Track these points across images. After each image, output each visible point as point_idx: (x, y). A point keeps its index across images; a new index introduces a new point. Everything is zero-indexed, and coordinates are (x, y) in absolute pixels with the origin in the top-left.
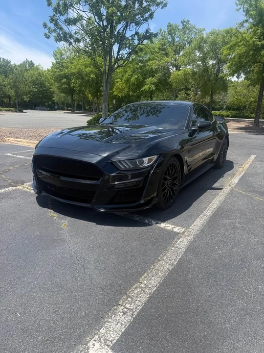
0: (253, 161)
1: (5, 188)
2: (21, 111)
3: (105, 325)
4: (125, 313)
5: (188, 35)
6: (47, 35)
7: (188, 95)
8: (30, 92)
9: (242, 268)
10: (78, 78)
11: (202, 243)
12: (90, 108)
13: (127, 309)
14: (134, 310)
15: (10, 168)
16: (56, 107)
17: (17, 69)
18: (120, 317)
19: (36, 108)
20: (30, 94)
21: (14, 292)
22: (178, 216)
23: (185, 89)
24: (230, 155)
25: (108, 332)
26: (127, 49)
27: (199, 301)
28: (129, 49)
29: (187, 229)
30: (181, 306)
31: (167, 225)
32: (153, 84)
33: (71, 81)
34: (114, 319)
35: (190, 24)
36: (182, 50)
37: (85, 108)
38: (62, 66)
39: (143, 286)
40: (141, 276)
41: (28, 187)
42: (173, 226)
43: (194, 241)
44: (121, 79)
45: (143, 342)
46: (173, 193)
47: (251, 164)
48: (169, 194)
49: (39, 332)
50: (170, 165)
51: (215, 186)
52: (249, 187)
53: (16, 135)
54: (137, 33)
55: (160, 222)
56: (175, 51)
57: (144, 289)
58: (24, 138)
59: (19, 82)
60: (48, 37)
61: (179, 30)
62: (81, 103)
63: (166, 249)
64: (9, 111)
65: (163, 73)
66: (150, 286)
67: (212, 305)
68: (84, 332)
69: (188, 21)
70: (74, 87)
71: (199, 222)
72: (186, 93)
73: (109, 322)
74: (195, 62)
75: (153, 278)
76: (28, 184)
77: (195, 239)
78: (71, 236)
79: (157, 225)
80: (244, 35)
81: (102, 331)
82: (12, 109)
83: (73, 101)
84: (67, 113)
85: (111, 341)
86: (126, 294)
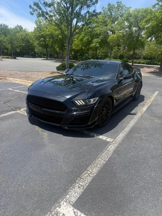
0: (157, 96)
1: (10, 112)
2: (15, 58)
3: (69, 194)
4: (79, 187)
5: (121, 11)
6: (32, 13)
7: (119, 49)
8: (20, 46)
9: (144, 163)
10: (51, 38)
11: (122, 148)
12: (58, 56)
13: (80, 185)
14: (84, 186)
15: (12, 98)
16: (37, 56)
17: (12, 31)
18: (77, 189)
19: (24, 56)
20: (20, 47)
21: (20, 175)
22: (110, 132)
23: (117, 45)
24: (143, 92)
25: (71, 197)
26: (82, 22)
27: (119, 181)
28: (83, 22)
29: (114, 140)
30: (109, 184)
31: (103, 137)
32: (98, 42)
33: (46, 39)
34: (74, 190)
35: (122, 4)
36: (116, 21)
37: (54, 56)
38: (41, 30)
39: (89, 172)
40: (88, 167)
41: (23, 111)
42: (107, 138)
43: (118, 147)
44: (78, 39)
45: (89, 203)
46: (107, 118)
47: (155, 98)
48: (105, 118)
49: (35, 196)
50: (106, 102)
51: (132, 112)
52: (152, 113)
53: (14, 76)
54: (88, 12)
55: (99, 135)
56: (112, 21)
57: (89, 174)
58: (18, 79)
59: (14, 40)
60: (32, 14)
61: (115, 8)
62: (52, 53)
63: (102, 151)
64: (8, 58)
65: (104, 35)
66: (93, 173)
67: (126, 184)
68: (58, 196)
69: (121, 2)
70: (48, 43)
71: (121, 136)
72: (118, 48)
73: (71, 192)
74: (124, 28)
75: (94, 168)
76: (23, 109)
77: (118, 145)
78: (49, 143)
79: (98, 137)
80: (155, 14)
81: (68, 196)
82: (10, 57)
83: (47, 52)
84: (44, 60)
85: (72, 202)
86: (80, 177)
